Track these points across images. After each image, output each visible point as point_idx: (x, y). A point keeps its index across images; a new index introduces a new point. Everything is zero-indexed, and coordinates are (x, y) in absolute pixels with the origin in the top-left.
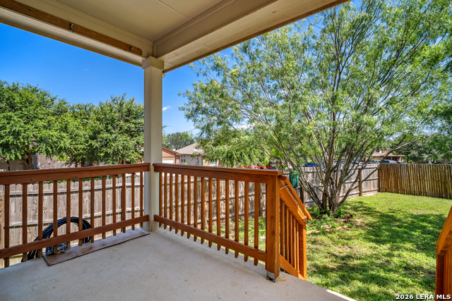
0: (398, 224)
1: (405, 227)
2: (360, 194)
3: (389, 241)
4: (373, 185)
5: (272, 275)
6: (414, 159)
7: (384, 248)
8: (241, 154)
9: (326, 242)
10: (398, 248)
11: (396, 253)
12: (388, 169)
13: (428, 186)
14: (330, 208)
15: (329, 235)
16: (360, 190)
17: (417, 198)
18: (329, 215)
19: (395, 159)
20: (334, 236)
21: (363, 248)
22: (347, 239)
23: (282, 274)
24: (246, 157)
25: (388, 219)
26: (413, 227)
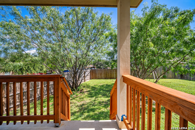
0: (96, 89)
1: (98, 90)
2: (85, 81)
3: (95, 96)
4: (88, 77)
5: (57, 124)
6: (99, 67)
7: (93, 99)
8: (28, 67)
9: (75, 102)
10: (97, 97)
11: (97, 99)
12: (93, 71)
13: (103, 76)
14: (75, 88)
15: (76, 99)
16: (85, 80)
17: (100, 80)
18: (75, 91)
19: (94, 68)
20: (77, 99)
21: (88, 100)
22: (82, 99)
23: (62, 122)
24: (32, 69)
25: (94, 88)
26: (100, 89)
